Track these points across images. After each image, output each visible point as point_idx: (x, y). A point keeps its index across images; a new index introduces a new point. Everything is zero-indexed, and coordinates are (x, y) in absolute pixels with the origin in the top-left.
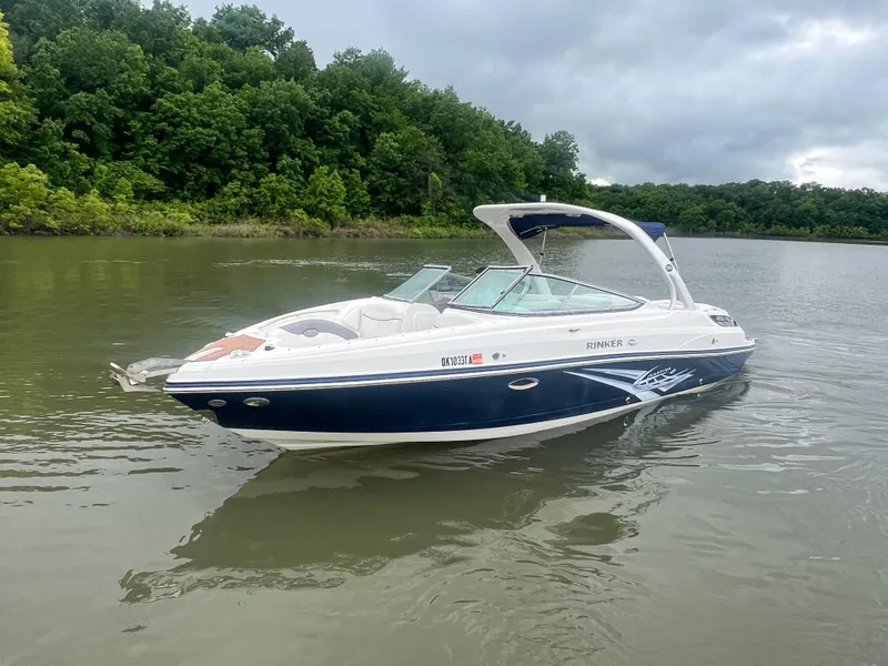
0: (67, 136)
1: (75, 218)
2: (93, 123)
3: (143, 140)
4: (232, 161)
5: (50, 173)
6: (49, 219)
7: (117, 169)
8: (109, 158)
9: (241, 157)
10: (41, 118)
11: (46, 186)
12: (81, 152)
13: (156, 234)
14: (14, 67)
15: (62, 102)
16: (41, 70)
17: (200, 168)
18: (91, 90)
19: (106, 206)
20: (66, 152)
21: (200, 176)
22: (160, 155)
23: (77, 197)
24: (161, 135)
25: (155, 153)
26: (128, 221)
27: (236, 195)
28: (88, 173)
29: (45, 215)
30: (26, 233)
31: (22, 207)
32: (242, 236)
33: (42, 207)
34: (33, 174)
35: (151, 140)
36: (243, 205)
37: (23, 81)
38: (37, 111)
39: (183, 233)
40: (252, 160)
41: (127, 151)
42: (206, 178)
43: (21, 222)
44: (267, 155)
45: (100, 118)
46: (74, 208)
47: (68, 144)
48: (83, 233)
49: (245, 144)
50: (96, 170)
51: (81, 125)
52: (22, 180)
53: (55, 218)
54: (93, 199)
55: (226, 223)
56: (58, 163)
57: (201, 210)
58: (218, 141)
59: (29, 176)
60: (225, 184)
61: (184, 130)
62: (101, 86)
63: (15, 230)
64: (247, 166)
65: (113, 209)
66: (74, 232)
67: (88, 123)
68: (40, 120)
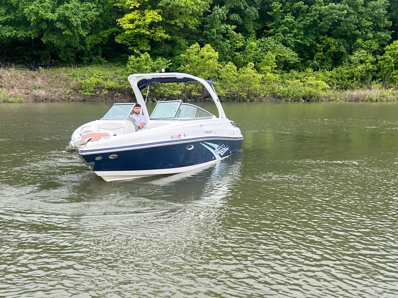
0: (229, 19)
1: (236, 88)
2: (246, 7)
3: (283, 19)
4: (357, 32)
5: (219, 51)
7: (262, 44)
9: (366, 27)
10: (212, 7)
12: (238, 33)
13: (296, 100)
17: (329, 39)
20: (227, 33)
21: (328, 47)
22: (295, 31)
23: (238, 69)
24: (297, 13)
25: (292, 29)
26: (274, 89)
27: (361, 62)
28: (243, 49)
32: (371, 100)
34: (209, 51)
35: (289, 18)
36: (368, 71)
39: (318, 99)
40: (376, 29)
41: (268, 29)
42: (333, 48)
43: (199, 91)
44: (390, 23)
47: (229, 26)
49: (371, 15)
50: (248, 46)
52: (202, 57)
54: (249, 71)
55: (353, 89)
57: (331, 77)
58: (349, 14)
59: (207, 54)
60: (351, 52)
61: (318, 7)
63: (195, 97)
64: (370, 35)
65: (263, 79)
66: (234, 99)
67: (243, 8)
68: (211, 9)
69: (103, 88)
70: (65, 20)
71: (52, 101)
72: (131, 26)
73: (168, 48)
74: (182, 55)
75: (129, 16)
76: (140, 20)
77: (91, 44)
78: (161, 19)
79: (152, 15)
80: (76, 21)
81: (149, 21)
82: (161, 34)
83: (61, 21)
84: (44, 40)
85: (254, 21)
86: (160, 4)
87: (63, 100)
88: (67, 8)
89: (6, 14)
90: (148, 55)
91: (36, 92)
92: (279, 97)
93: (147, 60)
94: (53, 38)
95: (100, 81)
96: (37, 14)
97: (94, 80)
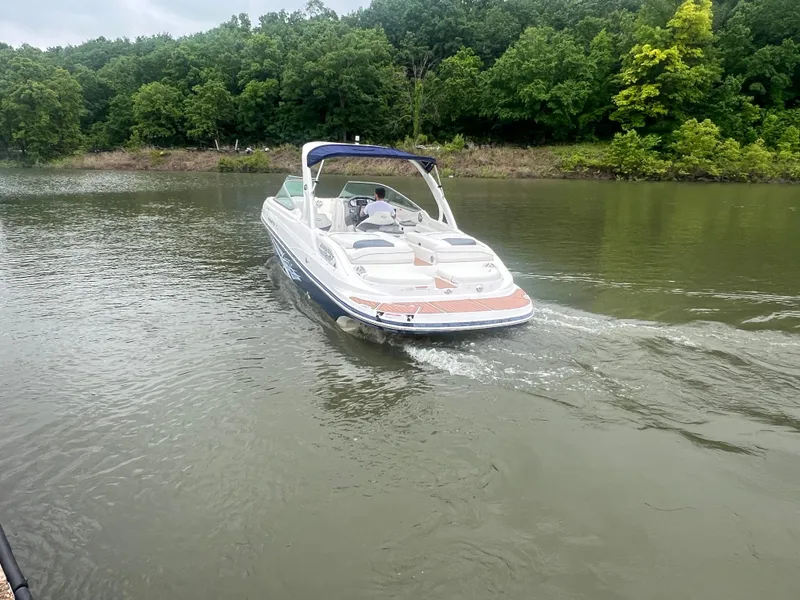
0: (745, 90)
1: (737, 166)
2: (772, 74)
5: (722, 126)
6: (713, 167)
7: (787, 117)
8: (781, 107)
10: (724, 76)
11: (716, 137)
12: (754, 105)
14: (711, 34)
15: (747, 59)
16: (733, 31)
18: (778, 42)
19: (769, 154)
20: (741, 105)
23: (742, 147)
26: (788, 169)
28: (758, 123)
29: (710, 164)
30: (690, 180)
31: (692, 157)
33: (709, 157)
34: (708, 128)
37: (715, 45)
38: (722, 70)
43: (689, 170)
45: (780, 68)
46: (737, 157)
47: (743, 98)
48: (741, 180)
50: (766, 120)
51: (761, 78)
52: (697, 133)
53: (719, 166)
54: (758, 148)
56: (729, 116)
59: (703, 129)
62: (787, 37)
63: (683, 177)
65: (775, 157)
66: (732, 180)
67: (768, 75)
68: (723, 78)
69: (585, 166)
70: (557, 100)
71: (534, 177)
72: (625, 103)
73: (664, 124)
74: (676, 131)
75: (625, 92)
76: (635, 96)
77: (584, 123)
78: (658, 94)
79: (650, 90)
80: (567, 100)
81: (644, 96)
82: (659, 109)
83: (553, 101)
84: (536, 121)
85: (784, 90)
86: (659, 78)
87: (544, 177)
88: (560, 88)
89: (505, 97)
90: (634, 132)
91: (520, 169)
92: (793, 179)
93: (632, 137)
94: (545, 119)
95: (583, 158)
96: (530, 95)
97: (576, 158)
